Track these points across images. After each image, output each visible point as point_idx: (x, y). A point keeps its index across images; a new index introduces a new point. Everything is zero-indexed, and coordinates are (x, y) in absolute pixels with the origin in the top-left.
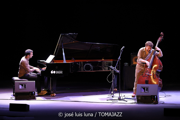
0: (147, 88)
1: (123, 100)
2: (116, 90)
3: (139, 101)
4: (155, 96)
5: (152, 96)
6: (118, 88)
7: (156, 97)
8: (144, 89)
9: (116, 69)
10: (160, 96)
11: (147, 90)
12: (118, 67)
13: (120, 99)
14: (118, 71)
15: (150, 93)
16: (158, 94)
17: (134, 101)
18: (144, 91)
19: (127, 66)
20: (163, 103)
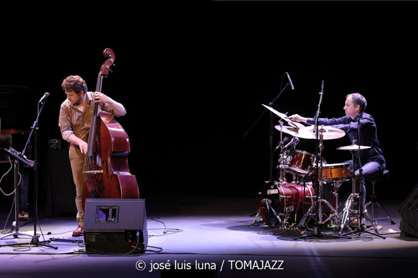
0: (114, 211)
1: (44, 243)
2: (26, 216)
3: (91, 249)
4: (135, 231)
5: (127, 231)
6: (29, 210)
7: (138, 234)
8: (106, 211)
9: (25, 157)
10: (150, 233)
11: (114, 216)
12: (33, 150)
13: (35, 242)
14: (32, 163)
15: (123, 223)
16: (143, 224)
17: (77, 249)
18: (107, 219)
19: (57, 149)
20: (159, 252)
